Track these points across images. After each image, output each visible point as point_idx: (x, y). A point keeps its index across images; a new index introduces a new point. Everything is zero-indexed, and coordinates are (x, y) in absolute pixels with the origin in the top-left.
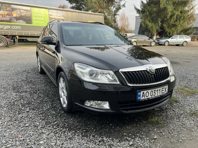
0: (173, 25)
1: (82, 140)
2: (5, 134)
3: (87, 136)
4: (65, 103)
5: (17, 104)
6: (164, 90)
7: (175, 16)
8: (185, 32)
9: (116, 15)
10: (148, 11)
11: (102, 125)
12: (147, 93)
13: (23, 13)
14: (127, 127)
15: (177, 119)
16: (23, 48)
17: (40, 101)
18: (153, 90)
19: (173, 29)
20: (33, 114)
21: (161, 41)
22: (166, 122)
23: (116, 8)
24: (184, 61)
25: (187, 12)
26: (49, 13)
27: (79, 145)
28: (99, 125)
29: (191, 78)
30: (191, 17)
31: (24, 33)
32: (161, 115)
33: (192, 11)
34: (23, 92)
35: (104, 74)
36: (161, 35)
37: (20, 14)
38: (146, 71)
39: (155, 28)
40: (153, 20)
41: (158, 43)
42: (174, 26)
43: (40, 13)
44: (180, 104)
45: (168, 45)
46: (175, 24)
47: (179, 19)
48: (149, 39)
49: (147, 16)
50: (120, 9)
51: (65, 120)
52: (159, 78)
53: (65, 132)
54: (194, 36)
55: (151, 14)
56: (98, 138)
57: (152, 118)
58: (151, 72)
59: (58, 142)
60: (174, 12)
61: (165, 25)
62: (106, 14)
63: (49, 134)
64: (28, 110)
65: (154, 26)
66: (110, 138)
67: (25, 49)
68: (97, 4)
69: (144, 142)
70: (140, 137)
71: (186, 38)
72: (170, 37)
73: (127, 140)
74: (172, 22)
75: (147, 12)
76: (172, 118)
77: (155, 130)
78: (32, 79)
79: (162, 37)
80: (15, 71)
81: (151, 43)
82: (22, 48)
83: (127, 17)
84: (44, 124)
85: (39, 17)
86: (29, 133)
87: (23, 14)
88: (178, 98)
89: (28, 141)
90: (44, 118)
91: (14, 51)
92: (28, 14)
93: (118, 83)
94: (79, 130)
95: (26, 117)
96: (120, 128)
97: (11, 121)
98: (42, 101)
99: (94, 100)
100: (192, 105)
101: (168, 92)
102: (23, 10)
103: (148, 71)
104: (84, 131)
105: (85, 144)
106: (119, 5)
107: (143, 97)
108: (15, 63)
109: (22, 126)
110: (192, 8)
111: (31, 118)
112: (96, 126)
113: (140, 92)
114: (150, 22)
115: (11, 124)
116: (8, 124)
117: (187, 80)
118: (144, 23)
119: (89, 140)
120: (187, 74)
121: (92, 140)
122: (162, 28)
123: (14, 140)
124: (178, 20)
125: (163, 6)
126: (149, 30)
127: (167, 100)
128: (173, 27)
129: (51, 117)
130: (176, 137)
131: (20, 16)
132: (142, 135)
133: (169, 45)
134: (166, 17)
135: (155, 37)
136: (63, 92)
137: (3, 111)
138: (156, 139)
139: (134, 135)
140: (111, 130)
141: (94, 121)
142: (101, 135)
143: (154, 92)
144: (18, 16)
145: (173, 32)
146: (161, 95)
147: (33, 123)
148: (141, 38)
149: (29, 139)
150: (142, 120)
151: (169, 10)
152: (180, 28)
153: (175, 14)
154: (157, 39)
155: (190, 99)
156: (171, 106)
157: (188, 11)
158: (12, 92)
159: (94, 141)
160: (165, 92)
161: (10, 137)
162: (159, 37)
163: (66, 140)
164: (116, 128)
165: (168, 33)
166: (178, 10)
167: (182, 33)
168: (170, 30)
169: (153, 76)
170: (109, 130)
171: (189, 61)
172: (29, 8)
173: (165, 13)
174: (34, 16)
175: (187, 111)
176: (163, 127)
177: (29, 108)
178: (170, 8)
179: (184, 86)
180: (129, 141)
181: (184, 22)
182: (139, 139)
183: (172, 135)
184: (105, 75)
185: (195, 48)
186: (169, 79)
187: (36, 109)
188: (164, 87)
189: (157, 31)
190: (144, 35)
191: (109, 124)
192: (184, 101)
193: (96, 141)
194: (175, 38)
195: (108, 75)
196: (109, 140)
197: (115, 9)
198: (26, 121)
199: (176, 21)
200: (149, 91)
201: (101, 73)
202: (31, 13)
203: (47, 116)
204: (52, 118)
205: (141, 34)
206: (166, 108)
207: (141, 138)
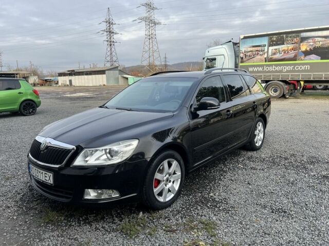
31: (313, 76)
37: (312, 45)
87: (318, 45)
92: (328, 42)
102: (319, 38)
113: (30, 164)
131: (312, 48)
144: (308, 49)
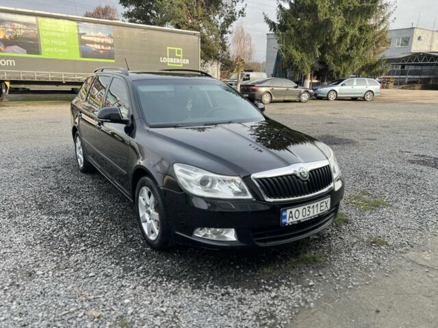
0: (344, 56)
1: (194, 294)
2: (58, 292)
3: (199, 288)
4: (152, 232)
5: (57, 238)
6: (324, 206)
7: (349, 38)
8: (369, 70)
9: (226, 33)
10: (293, 26)
11: (222, 268)
12: (297, 212)
13: (20, 29)
14: (265, 270)
15: (346, 252)
16: (22, 108)
17: (100, 230)
18: (306, 207)
19: (344, 64)
20: (95, 254)
21: (322, 89)
22: (328, 259)
23: (225, 19)
24: (365, 137)
25: (372, 28)
26: (78, 30)
27: (190, 303)
28: (216, 269)
29: (375, 174)
30: (380, 39)
31: (22, 75)
32: (321, 247)
33: (382, 27)
34: (60, 213)
35: (224, 181)
36: (321, 77)
37: (12, 32)
38: (294, 175)
39: (309, 64)
40: (304, 47)
41: (315, 95)
42: (347, 58)
43: (59, 30)
44: (352, 226)
45: (335, 100)
46: (349, 56)
47: (356, 44)
48: (296, 87)
49: (291, 38)
50: (234, 20)
51: (156, 262)
52: (316, 186)
53: (161, 282)
54: (387, 77)
55: (298, 33)
56: (219, 289)
57: (306, 252)
58: (302, 176)
59: (154, 299)
60: (347, 30)
61: (327, 57)
62: (204, 31)
63: (135, 288)
64: (84, 248)
65: (305, 59)
66: (238, 288)
67: (28, 111)
68: (185, 8)
69: (294, 292)
70: (286, 285)
71: (370, 85)
72: (339, 82)
73: (267, 290)
74: (342, 50)
75: (290, 29)
76: (338, 251)
77: (311, 272)
78: (70, 186)
79: (323, 81)
80: (27, 167)
81: (300, 95)
82: (19, 108)
83: (248, 35)
84: (122, 271)
85: (56, 38)
86: (100, 287)
87: (20, 33)
88: (350, 215)
89: (103, 300)
90: (117, 261)
91: (6, 118)
92: (31, 32)
93: (250, 196)
94: (184, 279)
95: (84, 261)
96: (252, 271)
97: (58, 268)
98: (104, 230)
99: (209, 227)
100: (373, 228)
101: (331, 208)
102: (20, 24)
103: (298, 175)
104: (194, 279)
105: (200, 301)
106: (231, 13)
107: (291, 219)
108: (21, 150)
109: (83, 277)
110: (383, 21)
111: (93, 262)
112: (212, 270)
113: (285, 210)
114: (297, 49)
115: (62, 275)
116: (57, 274)
117: (367, 179)
118: (286, 52)
119: (205, 293)
120: (368, 166)
121: (211, 294)
122: (322, 62)
123: (77, 300)
124: (354, 47)
125: (324, 17)
126: (297, 67)
127: (330, 221)
128: (344, 60)
129: (130, 259)
130: (344, 281)
131: (12, 36)
132: (290, 281)
133: (337, 99)
134: (330, 40)
135: (308, 83)
136: (149, 213)
137: (36, 253)
138: (312, 286)
139: (277, 281)
140: (238, 276)
141: (208, 262)
142: (222, 284)
143: (307, 209)
144: (7, 37)
145: (344, 71)
146: (318, 215)
147: (100, 270)
148: (280, 86)
149: (103, 297)
150: (288, 257)
151: (335, 26)
152: (358, 64)
153: (348, 33)
154: (313, 85)
155: (370, 217)
156: (338, 230)
157: (375, 27)
158: (39, 214)
159: (213, 295)
160: (326, 209)
161: (70, 296)
162: (316, 81)
163: (166, 296)
164: (248, 272)
165: (334, 74)
166: (353, 26)
167: (363, 73)
168: (339, 68)
169: (306, 183)
170: (235, 276)
171: (374, 136)
172: (32, 19)
173: (329, 31)
174: (45, 37)
175: (364, 237)
176: (323, 267)
177: (83, 244)
178: (338, 22)
179: (361, 191)
180: (270, 291)
181: (367, 49)
182: (286, 288)
183: (337, 279)
184: (228, 184)
185: (388, 105)
186: (332, 185)
187: (99, 246)
188: (323, 201)
189: (312, 68)
190: (286, 78)
191: (234, 266)
192: (360, 219)
193: (217, 294)
194: (349, 85)
195: (233, 184)
196: (237, 292)
197: (222, 20)
198: (87, 266)
199: (351, 48)
200: (300, 209)
201: (219, 181)
202: (38, 29)
203: (122, 257)
204: (133, 259)
205: (279, 77)
206: (329, 234)
207: (289, 286)
